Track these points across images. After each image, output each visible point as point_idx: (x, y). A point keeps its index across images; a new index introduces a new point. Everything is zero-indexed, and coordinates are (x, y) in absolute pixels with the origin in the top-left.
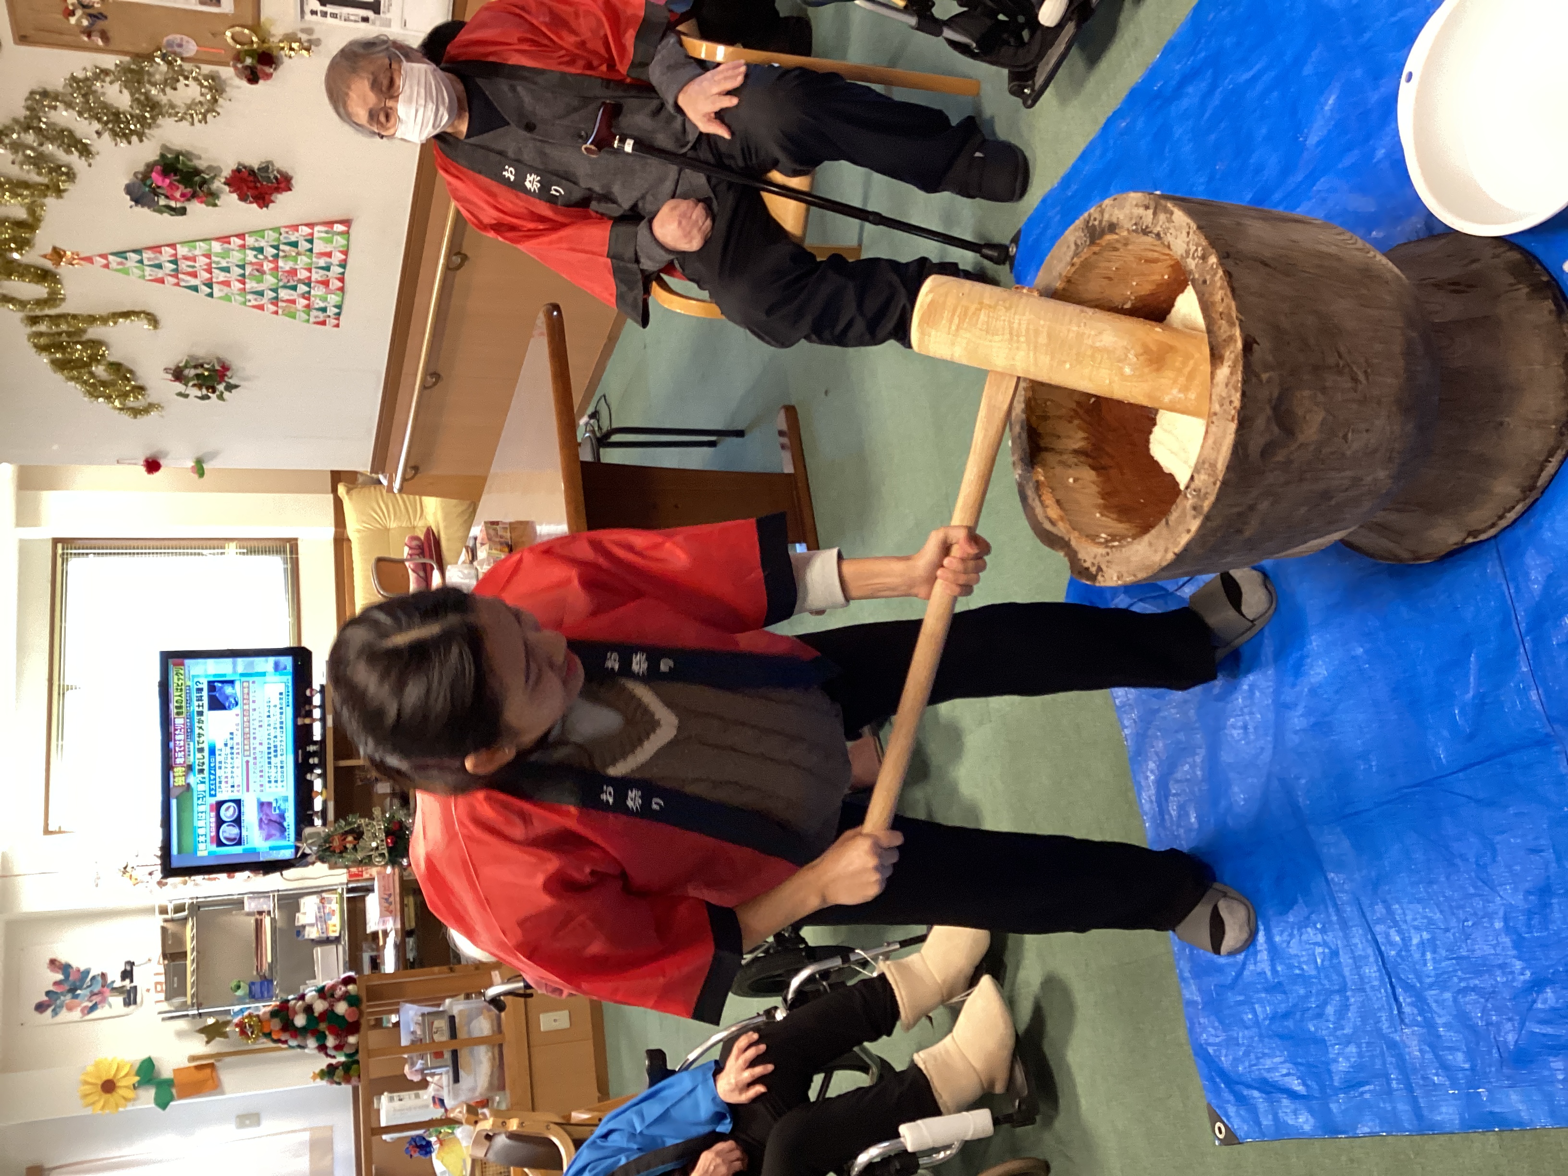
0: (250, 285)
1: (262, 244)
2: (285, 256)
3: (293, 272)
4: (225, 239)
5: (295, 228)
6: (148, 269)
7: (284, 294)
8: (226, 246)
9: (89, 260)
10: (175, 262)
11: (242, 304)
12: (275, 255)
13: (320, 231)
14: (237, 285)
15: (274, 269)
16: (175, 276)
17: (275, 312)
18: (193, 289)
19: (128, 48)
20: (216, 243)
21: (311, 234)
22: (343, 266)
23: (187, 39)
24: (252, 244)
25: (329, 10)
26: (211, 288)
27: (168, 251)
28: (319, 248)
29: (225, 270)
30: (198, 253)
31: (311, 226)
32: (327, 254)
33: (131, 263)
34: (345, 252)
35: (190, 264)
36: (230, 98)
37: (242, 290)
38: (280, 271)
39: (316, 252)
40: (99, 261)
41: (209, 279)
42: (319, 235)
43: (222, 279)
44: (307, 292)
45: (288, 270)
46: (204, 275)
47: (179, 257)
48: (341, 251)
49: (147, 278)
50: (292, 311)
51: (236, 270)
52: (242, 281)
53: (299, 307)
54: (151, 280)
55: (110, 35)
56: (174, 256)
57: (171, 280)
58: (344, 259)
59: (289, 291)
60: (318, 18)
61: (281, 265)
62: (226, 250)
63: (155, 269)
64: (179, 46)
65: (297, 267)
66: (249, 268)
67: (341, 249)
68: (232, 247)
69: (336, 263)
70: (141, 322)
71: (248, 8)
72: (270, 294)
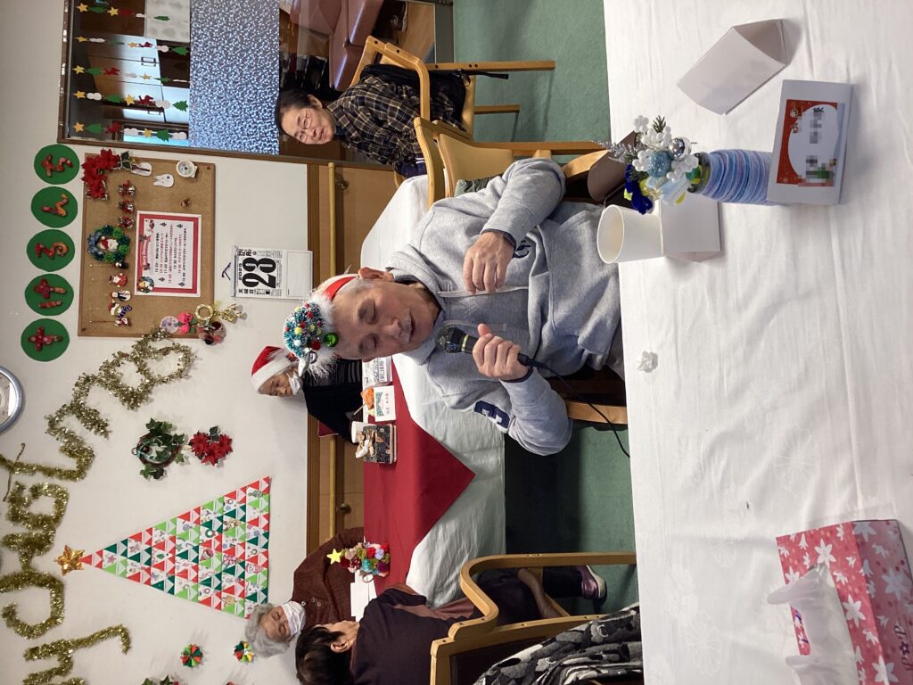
0: (203, 571)
1: (212, 517)
2: (227, 529)
3: (232, 552)
4: (186, 517)
5: (233, 495)
6: (129, 561)
7: (228, 581)
8: (187, 522)
9: (88, 560)
10: (149, 551)
11: (195, 599)
12: (220, 530)
13: (251, 494)
14: (192, 574)
15: (219, 549)
16: (148, 571)
17: (219, 607)
18: (160, 586)
19: (141, 331)
20: (180, 521)
21: (244, 500)
22: (266, 536)
23: (174, 318)
24: (204, 518)
25: (249, 288)
26: (173, 582)
27: (146, 537)
28: (250, 516)
29: (185, 555)
30: (166, 537)
31: (244, 489)
32: (255, 522)
33: (119, 558)
34: (268, 517)
35: (160, 552)
36: (196, 369)
37: (196, 580)
38: (223, 550)
39: (247, 520)
40: (96, 559)
41: (173, 571)
42: (250, 499)
43: (182, 568)
44: (243, 575)
45: (229, 548)
46: (169, 565)
47: (153, 544)
48: (264, 516)
49: (128, 575)
50: (232, 602)
51: (192, 555)
52: (196, 569)
53: (236, 596)
54: (130, 578)
55: (132, 321)
56: (149, 542)
57: (145, 576)
58: (267, 527)
59: (230, 576)
60: (243, 295)
61: (224, 542)
62: (186, 528)
63: (135, 562)
64: (170, 324)
65: (235, 543)
66: (201, 549)
67: (265, 513)
68: (191, 523)
69: (262, 532)
70: (116, 642)
71: (208, 292)
72: (216, 582)
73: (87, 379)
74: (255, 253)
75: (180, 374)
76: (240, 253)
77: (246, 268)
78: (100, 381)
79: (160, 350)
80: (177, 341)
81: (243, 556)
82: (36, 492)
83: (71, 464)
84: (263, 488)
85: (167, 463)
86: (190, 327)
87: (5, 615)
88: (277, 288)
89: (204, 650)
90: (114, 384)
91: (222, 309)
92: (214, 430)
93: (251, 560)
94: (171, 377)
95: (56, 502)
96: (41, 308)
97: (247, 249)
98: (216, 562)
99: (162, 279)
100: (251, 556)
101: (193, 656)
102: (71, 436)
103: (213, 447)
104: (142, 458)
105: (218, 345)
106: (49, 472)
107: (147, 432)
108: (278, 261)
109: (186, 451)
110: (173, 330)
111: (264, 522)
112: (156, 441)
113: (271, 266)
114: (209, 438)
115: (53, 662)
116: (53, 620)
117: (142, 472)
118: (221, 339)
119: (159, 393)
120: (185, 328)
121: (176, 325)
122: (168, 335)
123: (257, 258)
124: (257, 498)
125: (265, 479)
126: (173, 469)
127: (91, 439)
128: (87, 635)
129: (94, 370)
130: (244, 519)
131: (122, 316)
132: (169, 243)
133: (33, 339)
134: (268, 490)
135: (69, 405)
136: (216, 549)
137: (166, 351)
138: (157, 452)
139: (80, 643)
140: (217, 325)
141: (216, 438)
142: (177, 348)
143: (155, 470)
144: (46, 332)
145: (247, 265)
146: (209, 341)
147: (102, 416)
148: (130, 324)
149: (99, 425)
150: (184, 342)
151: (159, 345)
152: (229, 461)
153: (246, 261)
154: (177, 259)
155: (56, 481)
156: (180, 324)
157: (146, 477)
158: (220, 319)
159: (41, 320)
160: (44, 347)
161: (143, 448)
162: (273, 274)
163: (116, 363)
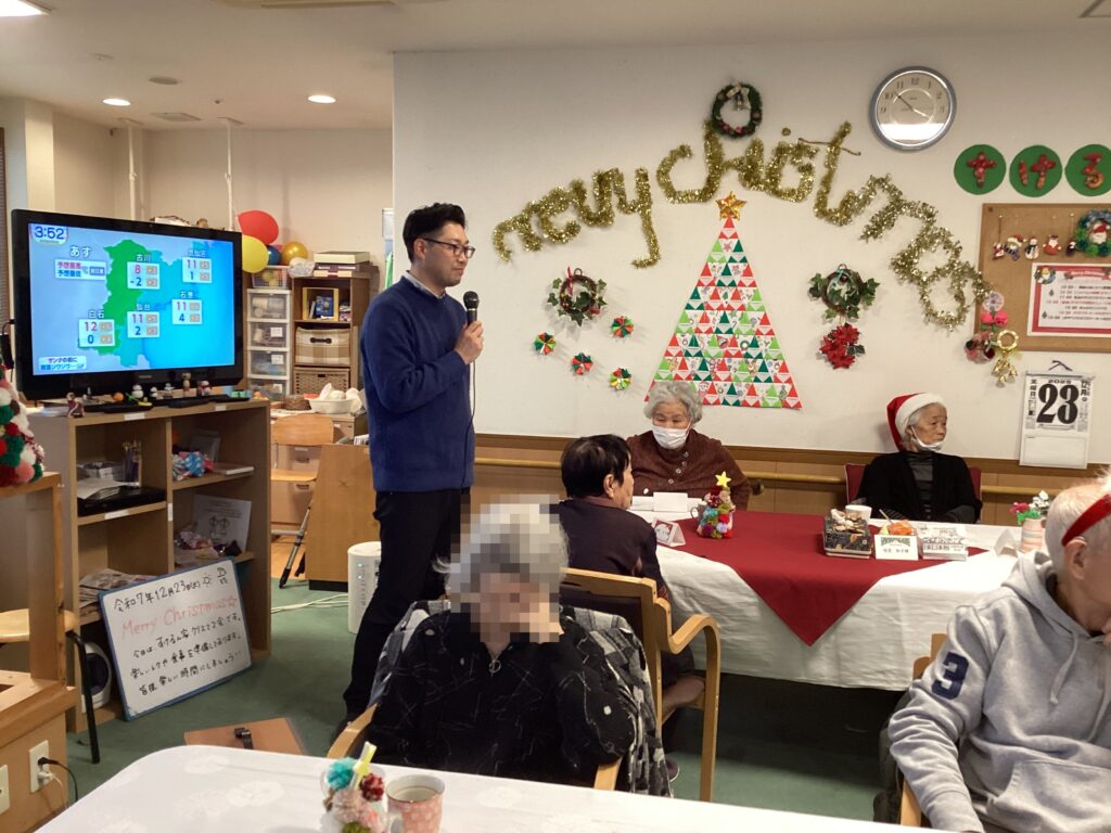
0: (706, 338)
1: (762, 348)
2: (747, 363)
3: (724, 367)
4: (765, 321)
5: (784, 369)
6: (724, 265)
7: (693, 363)
8: (759, 322)
9: (729, 225)
10: (733, 284)
11: (678, 331)
12: (748, 356)
13: (783, 387)
14: (704, 328)
15: (728, 355)
16: (712, 284)
17: (668, 354)
18: (695, 296)
19: (986, 271)
20: (761, 315)
21: (777, 380)
22: (737, 404)
23: (1001, 306)
24: (762, 340)
25: (1037, 391)
26: (698, 309)
27: (747, 281)
28: (761, 388)
29: (724, 320)
30: (746, 302)
31: (789, 381)
32: (752, 392)
33: (728, 255)
34: (757, 405)
35: (730, 295)
36: (936, 330)
37: (698, 331)
38: (726, 359)
39: (755, 384)
40: (729, 232)
41: (709, 308)
42: (778, 387)
43: (711, 317)
44: (697, 378)
45: (727, 364)
46: (715, 304)
47: (739, 288)
48: (758, 402)
49: (709, 264)
50: (671, 367)
51: (724, 328)
52: (709, 331)
53: (677, 371)
54: (707, 266)
55: (999, 261)
56: (741, 284)
57: (706, 281)
58: (746, 404)
59: (698, 365)
60: (1029, 384)
61: (734, 359)
62: (753, 321)
63: (721, 271)
64: (993, 302)
65: (732, 371)
66: (729, 337)
67: (761, 403)
68: (757, 326)
69: (741, 399)
70: (645, 255)
71: (1035, 344)
72: (693, 351)
73: (930, 215)
74: (1085, 400)
75: (930, 314)
76: (1086, 382)
77: (1064, 391)
78: (927, 229)
79: (962, 292)
80: (973, 309)
81: (718, 379)
82: (807, 169)
83: (833, 202)
84: (790, 401)
85: (827, 301)
86: (989, 324)
87: (682, 148)
88: (1037, 424)
89: (627, 337)
90: (924, 242)
91: (1011, 359)
92: (861, 350)
93: (712, 387)
94: (928, 304)
95: (793, 190)
96: (1019, 163)
97: (1091, 391)
98: (714, 351)
99: (1052, 293)
100: (716, 388)
101: (622, 327)
102: (866, 201)
103: (841, 349)
104: (835, 275)
105: (965, 355)
106: (827, 182)
107: (865, 279)
108: (1072, 427)
109: (839, 321)
110: (987, 306)
111: (751, 400)
112: (852, 289)
113: (1067, 417)
114: (851, 344)
115: (632, 195)
116: (671, 192)
117: (819, 275)
118: (972, 357)
119: (910, 292)
120: (988, 319)
121: (992, 308)
122: (979, 301)
123: (1078, 403)
124: (778, 394)
125: (799, 403)
126: (820, 307)
127: (861, 222)
128: (654, 226)
129: (941, 222)
130: (757, 380)
131: (1007, 250)
132: (1099, 300)
133: (982, 158)
134: (786, 406)
135: (901, 197)
136: (727, 352)
137: (959, 297)
138: (840, 290)
139: (647, 220)
140: (991, 354)
141: (851, 351)
142: (962, 311)
143: (819, 289)
144: (989, 171)
145: (1069, 390)
146: (971, 345)
147: (886, 232)
148: (995, 258)
149: (874, 231)
150: (970, 318)
151: (968, 291)
152: (823, 367)
153: (1074, 389)
154: (1078, 310)
155: (816, 188)
156: (993, 313)
157: (813, 280)
158: (998, 357)
159: (1005, 164)
160: (972, 169)
161: (846, 276)
162: (1056, 421)
163: (947, 245)
